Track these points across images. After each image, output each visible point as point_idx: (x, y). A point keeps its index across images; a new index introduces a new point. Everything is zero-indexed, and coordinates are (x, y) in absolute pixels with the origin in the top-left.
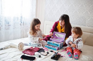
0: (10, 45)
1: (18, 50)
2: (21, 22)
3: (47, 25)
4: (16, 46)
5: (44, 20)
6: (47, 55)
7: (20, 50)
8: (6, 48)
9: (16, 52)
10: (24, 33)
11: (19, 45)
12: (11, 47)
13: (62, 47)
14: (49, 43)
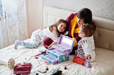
4: (6, 63)
5: (43, 7)
6: (46, 72)
10: (9, 34)
13: (67, 59)
14: (48, 53)
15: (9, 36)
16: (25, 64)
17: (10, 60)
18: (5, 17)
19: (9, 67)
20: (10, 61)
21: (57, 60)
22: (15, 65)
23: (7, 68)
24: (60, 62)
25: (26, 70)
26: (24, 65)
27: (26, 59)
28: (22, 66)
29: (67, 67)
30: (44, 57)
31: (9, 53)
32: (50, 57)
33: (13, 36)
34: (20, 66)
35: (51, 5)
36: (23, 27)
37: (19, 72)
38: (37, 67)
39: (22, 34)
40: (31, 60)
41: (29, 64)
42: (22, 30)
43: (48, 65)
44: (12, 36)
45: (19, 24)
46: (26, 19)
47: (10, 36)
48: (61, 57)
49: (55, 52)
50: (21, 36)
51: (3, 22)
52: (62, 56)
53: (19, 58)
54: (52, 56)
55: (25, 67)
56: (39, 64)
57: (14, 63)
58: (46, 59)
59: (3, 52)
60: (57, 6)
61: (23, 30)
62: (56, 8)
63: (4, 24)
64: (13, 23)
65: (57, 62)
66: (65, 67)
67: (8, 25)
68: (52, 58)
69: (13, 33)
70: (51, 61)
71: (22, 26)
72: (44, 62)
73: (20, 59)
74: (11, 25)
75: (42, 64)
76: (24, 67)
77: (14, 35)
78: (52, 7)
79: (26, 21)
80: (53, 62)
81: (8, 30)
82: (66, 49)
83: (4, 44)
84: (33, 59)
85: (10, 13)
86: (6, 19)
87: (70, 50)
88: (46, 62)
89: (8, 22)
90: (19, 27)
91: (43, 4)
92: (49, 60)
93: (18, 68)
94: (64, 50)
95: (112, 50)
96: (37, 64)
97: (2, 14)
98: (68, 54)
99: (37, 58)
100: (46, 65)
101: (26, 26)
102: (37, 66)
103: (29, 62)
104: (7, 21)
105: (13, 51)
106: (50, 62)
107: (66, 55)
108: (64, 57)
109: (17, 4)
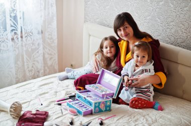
3: (91, 37)
4: (7, 108)
7: (14, 118)
10: (25, 64)
11: (11, 107)
13: (108, 109)
14: (79, 97)
15: (26, 67)
16: (38, 112)
17: (13, 104)
18: (22, 37)
19: (11, 115)
20: (13, 106)
21: (90, 109)
22: (22, 113)
23: (9, 116)
24: (95, 113)
25: (38, 123)
26: (35, 114)
27: (42, 105)
28: (31, 116)
29: (104, 122)
30: (71, 103)
31: (17, 93)
32: (80, 103)
33: (32, 67)
34: (28, 115)
35: (98, 20)
36: (51, 55)
37: (26, 124)
38: (56, 118)
39: (49, 65)
40: (50, 107)
41: (44, 113)
42: (48, 59)
43: (74, 117)
44: (30, 68)
45: (44, 49)
46: (56, 41)
47: (28, 67)
48: (97, 105)
49: (90, 97)
50: (46, 68)
51: (17, 44)
52: (99, 103)
53: (31, 103)
54: (83, 103)
55: (37, 118)
56: (61, 115)
57: (21, 110)
58: (74, 107)
59: (8, 92)
60: (106, 23)
61: (51, 59)
62: (104, 25)
63: (18, 48)
64: (33, 47)
65: (91, 113)
66: (101, 121)
67: (25, 49)
68: (84, 106)
69: (33, 64)
70: (81, 110)
71: (49, 53)
72: (69, 112)
73: (33, 104)
74: (30, 50)
75: (66, 114)
76: (35, 117)
77: (34, 66)
78: (98, 24)
79: (56, 44)
80: (84, 112)
81: (25, 58)
82: (108, 92)
83: (17, 79)
84: (52, 105)
85: (30, 31)
86: (22, 40)
87: (113, 94)
88: (72, 112)
89: (26, 45)
90: (44, 54)
91: (85, 18)
92: (78, 109)
93: (25, 117)
94: (104, 93)
95: (188, 100)
96: (58, 114)
97: (15, 31)
98: (110, 101)
99: (60, 104)
100: (72, 116)
101: (55, 54)
102: (57, 116)
103: (45, 110)
104: (24, 44)
105: (24, 91)
106: (79, 112)
107: (106, 102)
108: (103, 105)
109: (41, 17)
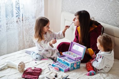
0: (7, 65)
1: (18, 72)
2: (18, 17)
3: (66, 21)
6: (54, 78)
8: (2, 69)
9: (16, 75)
10: (25, 37)
11: (19, 65)
12: (9, 67)
14: (59, 60)
15: (25, 39)
17: (20, 63)
18: (23, 20)
24: (71, 70)
25: (35, 75)
26: (34, 70)
34: (29, 71)
35: (70, 10)
37: (28, 76)
38: (46, 73)
40: (42, 66)
41: (39, 69)
43: (57, 72)
44: (28, 40)
51: (20, 24)
52: (73, 64)
56: (49, 71)
57: (24, 67)
63: (20, 27)
64: (30, 27)
65: (68, 70)
67: (24, 28)
69: (29, 37)
72: (54, 69)
74: (27, 28)
78: (71, 13)
83: (19, 47)
85: (28, 17)
91: (62, 9)
94: (75, 57)
104: (24, 25)
